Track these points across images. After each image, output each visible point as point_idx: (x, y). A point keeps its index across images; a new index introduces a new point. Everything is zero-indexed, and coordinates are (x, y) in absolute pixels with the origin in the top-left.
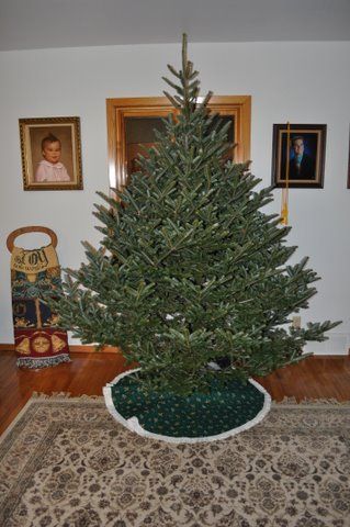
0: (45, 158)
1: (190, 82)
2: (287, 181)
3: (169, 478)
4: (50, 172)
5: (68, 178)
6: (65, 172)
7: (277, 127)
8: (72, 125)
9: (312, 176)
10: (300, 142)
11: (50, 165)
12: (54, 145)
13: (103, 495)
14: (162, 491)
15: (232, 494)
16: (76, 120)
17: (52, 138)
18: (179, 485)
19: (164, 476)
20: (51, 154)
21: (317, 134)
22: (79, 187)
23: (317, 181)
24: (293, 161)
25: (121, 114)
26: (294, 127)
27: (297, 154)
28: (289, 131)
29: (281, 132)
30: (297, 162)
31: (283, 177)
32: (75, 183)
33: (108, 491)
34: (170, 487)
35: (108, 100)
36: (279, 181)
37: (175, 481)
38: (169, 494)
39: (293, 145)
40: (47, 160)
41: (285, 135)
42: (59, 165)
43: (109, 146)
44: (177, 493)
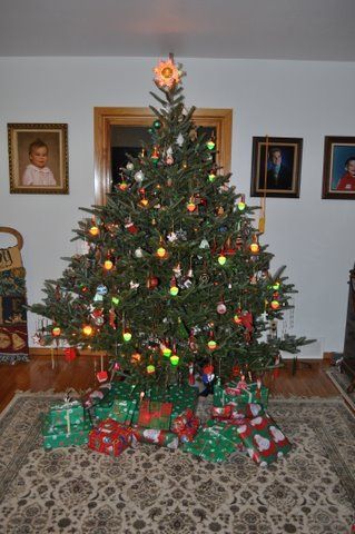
0: (32, 162)
1: (175, 98)
2: (265, 191)
3: (153, 455)
4: (36, 175)
5: (54, 183)
6: (51, 177)
7: (256, 140)
8: (60, 131)
9: (288, 186)
10: (278, 154)
11: (37, 169)
12: (41, 150)
13: (93, 469)
14: (147, 465)
15: (210, 467)
16: (64, 127)
17: (40, 143)
18: (163, 461)
19: (148, 454)
20: (38, 158)
21: (293, 148)
22: (65, 191)
23: (293, 191)
24: (271, 172)
25: (108, 122)
26: (272, 139)
27: (275, 165)
28: (267, 144)
29: (260, 144)
30: (275, 173)
31: (261, 187)
32: (61, 187)
33: (97, 466)
34: (154, 463)
35: (96, 109)
36: (258, 190)
37: (158, 458)
38: (154, 468)
39: (271, 156)
40: (34, 164)
41: (263, 148)
42: (46, 170)
43: (96, 152)
44: (160, 467)
